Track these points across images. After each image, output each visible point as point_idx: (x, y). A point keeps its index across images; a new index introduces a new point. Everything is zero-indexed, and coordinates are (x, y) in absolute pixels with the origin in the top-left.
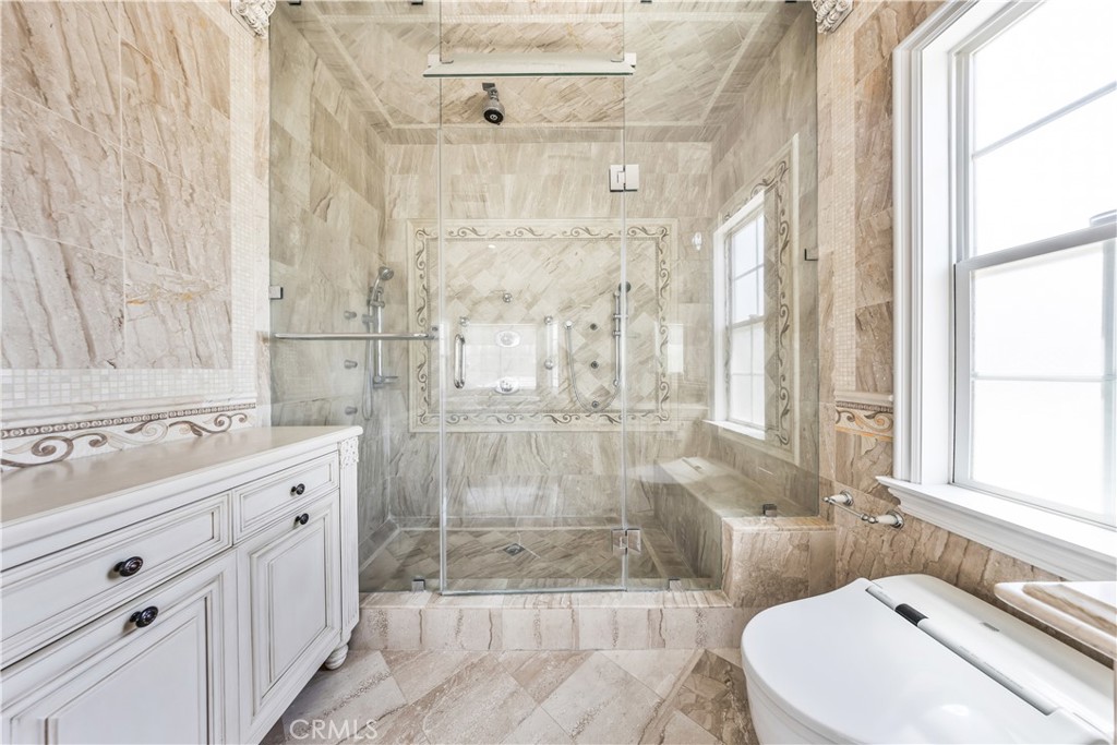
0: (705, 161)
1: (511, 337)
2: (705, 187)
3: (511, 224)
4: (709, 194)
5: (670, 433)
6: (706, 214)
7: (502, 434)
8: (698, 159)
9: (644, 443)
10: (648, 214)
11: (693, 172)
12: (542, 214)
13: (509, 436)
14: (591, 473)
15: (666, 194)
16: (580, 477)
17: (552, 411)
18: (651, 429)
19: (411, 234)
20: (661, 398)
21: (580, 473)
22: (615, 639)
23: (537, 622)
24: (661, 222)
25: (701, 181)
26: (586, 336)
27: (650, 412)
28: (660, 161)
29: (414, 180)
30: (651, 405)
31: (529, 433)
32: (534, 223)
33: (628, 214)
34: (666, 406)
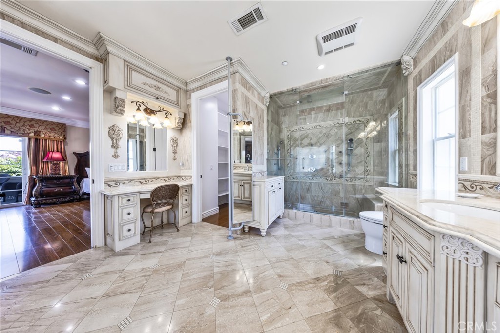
0: (384, 95)
1: (313, 156)
2: (384, 104)
3: (314, 125)
4: (386, 105)
5: (370, 186)
6: (385, 112)
7: (310, 183)
8: (382, 95)
9: (359, 188)
10: (361, 116)
11: (379, 99)
12: (323, 121)
13: (313, 184)
14: (339, 196)
15: (368, 108)
16: (335, 197)
17: (326, 177)
18: (362, 184)
19: (286, 131)
20: (366, 174)
21: (336, 195)
22: (341, 225)
23: (321, 218)
24: (367, 117)
25: (383, 102)
26: (338, 155)
27: (361, 178)
28: (366, 98)
29: (287, 117)
30: (363, 177)
31: (319, 183)
32: (320, 124)
33: (353, 117)
34: (368, 177)
